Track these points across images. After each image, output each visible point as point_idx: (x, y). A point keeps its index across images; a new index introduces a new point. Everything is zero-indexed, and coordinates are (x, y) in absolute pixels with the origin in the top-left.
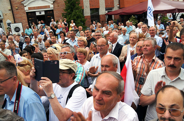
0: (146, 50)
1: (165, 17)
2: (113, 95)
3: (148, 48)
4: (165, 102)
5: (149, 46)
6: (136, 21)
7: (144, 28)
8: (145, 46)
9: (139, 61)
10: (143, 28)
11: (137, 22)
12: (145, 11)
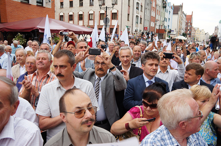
0: (41, 63)
1: (57, 38)
2: (5, 106)
3: (44, 61)
4: (82, 103)
5: (45, 59)
6: (24, 40)
7: (35, 45)
8: (41, 59)
9: (32, 79)
10: (33, 46)
11: (25, 42)
12: (34, 29)
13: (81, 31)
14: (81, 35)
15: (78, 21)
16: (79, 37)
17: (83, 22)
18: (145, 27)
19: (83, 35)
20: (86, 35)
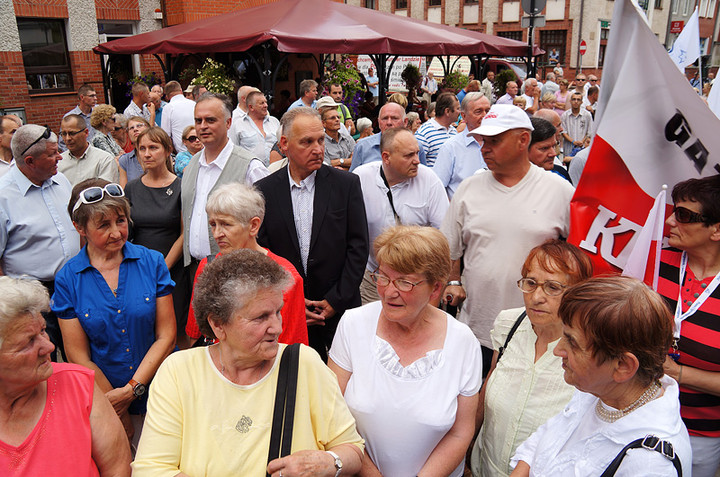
1: (345, 70)
6: (228, 84)
7: (210, 120)
11: (232, 89)
12: (260, 39)
13: (437, 45)
14: (435, 59)
15: (426, 10)
16: (428, 67)
17: (443, 12)
18: (673, 20)
19: (445, 59)
20: (453, 58)
